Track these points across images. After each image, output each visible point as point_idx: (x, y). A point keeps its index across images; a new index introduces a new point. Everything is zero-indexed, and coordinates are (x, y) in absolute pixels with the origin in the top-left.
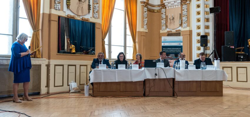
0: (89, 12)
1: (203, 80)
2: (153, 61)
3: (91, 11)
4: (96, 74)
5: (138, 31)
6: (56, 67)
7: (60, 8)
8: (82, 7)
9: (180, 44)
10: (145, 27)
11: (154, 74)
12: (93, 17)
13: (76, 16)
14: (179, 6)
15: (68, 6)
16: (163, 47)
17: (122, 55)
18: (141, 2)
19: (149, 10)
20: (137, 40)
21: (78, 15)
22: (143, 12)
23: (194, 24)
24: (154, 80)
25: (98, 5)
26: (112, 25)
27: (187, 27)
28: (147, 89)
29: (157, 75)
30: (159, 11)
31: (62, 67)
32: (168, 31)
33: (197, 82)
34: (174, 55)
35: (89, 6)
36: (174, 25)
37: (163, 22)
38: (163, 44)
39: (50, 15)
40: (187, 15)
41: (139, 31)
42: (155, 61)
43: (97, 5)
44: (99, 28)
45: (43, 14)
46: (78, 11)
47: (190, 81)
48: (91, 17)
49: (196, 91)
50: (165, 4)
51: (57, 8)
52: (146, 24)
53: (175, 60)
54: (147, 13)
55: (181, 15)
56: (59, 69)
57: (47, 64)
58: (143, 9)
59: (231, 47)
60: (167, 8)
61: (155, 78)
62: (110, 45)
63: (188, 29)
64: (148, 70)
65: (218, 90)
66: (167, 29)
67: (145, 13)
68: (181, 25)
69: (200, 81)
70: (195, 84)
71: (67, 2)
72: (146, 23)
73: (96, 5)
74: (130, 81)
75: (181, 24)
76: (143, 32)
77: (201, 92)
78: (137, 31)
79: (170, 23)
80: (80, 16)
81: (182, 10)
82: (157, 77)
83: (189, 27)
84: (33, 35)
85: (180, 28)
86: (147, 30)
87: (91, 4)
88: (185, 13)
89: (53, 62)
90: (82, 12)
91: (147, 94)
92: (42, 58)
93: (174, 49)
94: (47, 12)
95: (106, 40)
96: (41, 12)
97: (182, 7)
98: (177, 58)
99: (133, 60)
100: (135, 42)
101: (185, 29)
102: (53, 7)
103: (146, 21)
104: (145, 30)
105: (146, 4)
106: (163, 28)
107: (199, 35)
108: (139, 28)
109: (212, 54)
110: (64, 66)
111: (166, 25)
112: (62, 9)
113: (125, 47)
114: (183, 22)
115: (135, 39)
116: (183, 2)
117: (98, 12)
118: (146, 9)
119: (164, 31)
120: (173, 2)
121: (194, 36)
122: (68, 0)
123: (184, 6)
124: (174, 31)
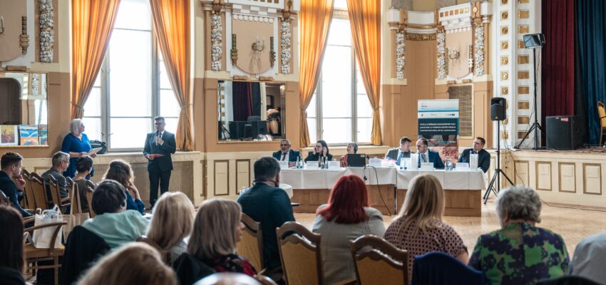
0: (272, 65)
2: (361, 157)
3: (276, 63)
5: (383, 85)
6: (217, 164)
7: (220, 68)
8: (259, 59)
9: (454, 115)
10: (400, 74)
12: (281, 72)
13: (249, 76)
14: (470, 29)
15: (234, 62)
18: (390, 24)
19: (410, 38)
20: (381, 104)
21: (251, 74)
22: (395, 44)
23: (497, 68)
25: (289, 49)
26: (323, 80)
27: (484, 75)
29: (366, 179)
31: (226, 163)
32: (448, 82)
34: (441, 136)
35: (272, 54)
36: (460, 68)
37: (441, 61)
39: (204, 80)
40: (483, 49)
41: (385, 83)
42: (364, 156)
43: (287, 51)
44: (294, 91)
45: (195, 79)
46: (251, 67)
48: (276, 74)
50: (443, 24)
51: (216, 68)
52: (403, 69)
53: (442, 147)
54: (403, 44)
55: (472, 47)
56: (221, 167)
57: (202, 159)
58: (394, 38)
59: (562, 120)
60: (447, 32)
62: (319, 118)
63: (484, 78)
66: (448, 76)
67: (399, 46)
68: (473, 70)
71: (232, 56)
72: (401, 67)
73: (285, 50)
75: (473, 68)
76: (395, 86)
78: (381, 83)
79: (453, 65)
80: (255, 74)
81: (474, 38)
83: (488, 73)
84: (181, 114)
85: (471, 76)
86: (406, 80)
87: (276, 49)
88: (478, 45)
89: (211, 156)
90: (259, 67)
92: (195, 150)
93: (441, 124)
94: (201, 76)
95: (311, 110)
96: (192, 77)
97: (473, 32)
98: (448, 142)
99: (373, 145)
100: (376, 107)
101: (479, 79)
102: (209, 67)
103: (401, 62)
104: (400, 80)
105: (402, 27)
106: (441, 73)
107: (505, 91)
108: (386, 79)
109: (530, 132)
110: (230, 162)
111: (446, 68)
112: (224, 68)
113: (354, 118)
114: (477, 63)
115: (376, 101)
116: (476, 21)
117: (290, 62)
118: (403, 35)
119: (442, 81)
120: (457, 21)
121: (497, 94)
122: (234, 51)
123: (478, 30)
124: (460, 83)
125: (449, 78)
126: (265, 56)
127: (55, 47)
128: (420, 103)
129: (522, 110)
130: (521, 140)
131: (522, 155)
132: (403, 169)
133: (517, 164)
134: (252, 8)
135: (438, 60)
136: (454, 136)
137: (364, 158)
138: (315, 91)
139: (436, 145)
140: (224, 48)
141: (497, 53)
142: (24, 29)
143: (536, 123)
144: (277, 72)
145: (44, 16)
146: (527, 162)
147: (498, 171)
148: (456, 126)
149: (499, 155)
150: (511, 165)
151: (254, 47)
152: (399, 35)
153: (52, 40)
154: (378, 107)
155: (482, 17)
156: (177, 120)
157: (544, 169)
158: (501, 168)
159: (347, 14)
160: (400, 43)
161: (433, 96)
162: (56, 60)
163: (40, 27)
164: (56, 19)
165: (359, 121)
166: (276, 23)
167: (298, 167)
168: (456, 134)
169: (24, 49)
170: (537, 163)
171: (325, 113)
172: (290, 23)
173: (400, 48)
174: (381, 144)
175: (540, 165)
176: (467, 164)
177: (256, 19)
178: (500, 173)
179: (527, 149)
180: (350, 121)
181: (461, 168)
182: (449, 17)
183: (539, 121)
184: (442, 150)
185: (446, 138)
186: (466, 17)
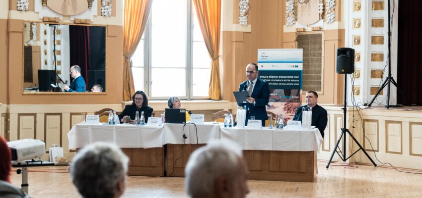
0: (90, 6)
1: (274, 149)
2: (181, 112)
3: (95, 3)
6: (21, 117)
7: (27, 7)
9: (297, 67)
10: (244, 19)
11: (182, 137)
12: (101, 14)
13: (61, 18)
15: (44, 1)
17: (140, 96)
20: (221, 52)
21: (64, 16)
23: (349, 14)
24: (183, 146)
26: (153, 24)
27: (335, 22)
28: (170, 163)
29: (186, 138)
31: (33, 117)
32: (298, 29)
34: (282, 91)
36: (310, 14)
39: (8, 21)
41: (225, 30)
42: (183, 111)
44: (116, 37)
46: (64, 7)
48: (94, 16)
49: (261, 171)
51: (22, 8)
52: (246, 13)
53: (284, 103)
56: (27, 122)
57: (5, 111)
61: (183, 143)
63: (335, 26)
64: (171, 128)
66: (297, 23)
68: (323, 15)
69: (269, 151)
72: (244, 11)
74: (139, 147)
75: (323, 14)
76: (237, 33)
77: (271, 171)
78: (222, 30)
79: (302, 10)
80: (70, 16)
82: (187, 142)
83: (340, 20)
85: (321, 24)
86: (250, 26)
89: (15, 109)
90: (74, 8)
91: (169, 172)
93: (283, 77)
94: (4, 16)
98: (290, 97)
99: (210, 99)
100: (215, 56)
101: (329, 26)
102: (13, 6)
103: (244, 6)
104: (243, 26)
106: (290, 20)
107: (358, 41)
108: (227, 24)
109: (383, 87)
110: (38, 115)
111: (295, 14)
112: (32, 8)
113: (189, 68)
114: (327, 8)
115: (215, 50)
117: (112, 3)
119: (291, 28)
121: (348, 44)
124: (309, 30)
125: (299, 26)
128: (260, 52)
129: (376, 63)
130: (374, 96)
131: (371, 113)
132: (228, 127)
133: (366, 123)
135: (287, 4)
136: (297, 90)
137: (184, 114)
138: (143, 37)
139: (277, 101)
143: (390, 78)
144: (96, 14)
146: (377, 121)
147: (345, 130)
148: (299, 79)
149: (345, 112)
150: (359, 125)
154: (218, 57)
157: (394, 129)
158: (347, 127)
161: (281, 45)
165: (195, 73)
167: (110, 123)
168: (299, 88)
170: (387, 122)
171: (154, 63)
174: (220, 99)
175: (390, 125)
176: (300, 122)
178: (347, 133)
179: (380, 106)
180: (184, 72)
181: (293, 126)
183: (395, 76)
184: (283, 106)
185: (288, 93)
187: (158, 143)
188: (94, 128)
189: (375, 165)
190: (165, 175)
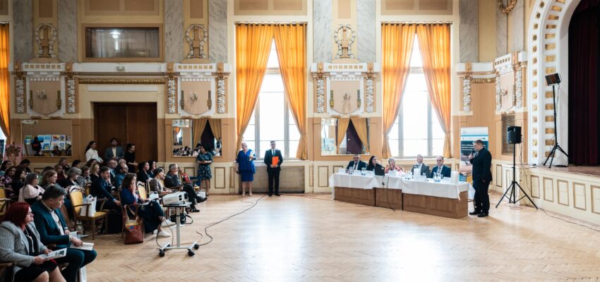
0: (359, 106)
3: (362, 106)
4: (335, 178)
5: (454, 117)
7: (322, 111)
8: (350, 105)
9: (485, 139)
10: (466, 108)
11: (382, 184)
12: (366, 111)
13: (342, 115)
14: (513, 73)
15: (332, 106)
16: (464, 143)
18: (459, 74)
19: (476, 82)
20: (452, 129)
21: (344, 114)
22: (462, 87)
23: (531, 102)
25: (372, 97)
27: (522, 107)
30: (493, 81)
32: (502, 112)
33: (426, 196)
35: (359, 100)
36: (508, 103)
37: (497, 97)
38: (462, 139)
39: (313, 119)
40: (521, 88)
41: (454, 115)
45: (308, 119)
46: (344, 109)
47: (418, 195)
48: (362, 113)
50: (498, 71)
51: (320, 111)
52: (469, 104)
54: (469, 87)
55: (515, 86)
57: (311, 165)
58: (462, 83)
60: (501, 76)
61: (383, 188)
62: (401, 139)
63: (522, 110)
65: (450, 209)
66: (502, 108)
67: (465, 88)
68: (515, 103)
70: (424, 199)
71: (331, 103)
72: (467, 103)
73: (369, 98)
76: (462, 116)
78: (452, 115)
79: (504, 100)
80: (347, 114)
81: (515, 80)
83: (525, 105)
84: (300, 139)
85: (514, 109)
86: (471, 112)
87: (362, 97)
88: (518, 84)
90: (350, 109)
91: (377, 203)
94: (311, 116)
95: (393, 135)
96: (307, 117)
97: (515, 75)
100: (447, 131)
101: (518, 110)
103: (467, 99)
104: (466, 112)
105: (468, 75)
106: (498, 107)
107: (535, 120)
108: (455, 111)
109: (552, 152)
111: (501, 102)
112: (326, 111)
113: (430, 139)
114: (517, 98)
116: (517, 66)
117: (373, 104)
118: (468, 81)
119: (499, 112)
120: (504, 68)
122: (332, 100)
123: (518, 73)
124: (508, 113)
125: (503, 110)
126: (353, 101)
127: (226, 105)
132: (407, 180)
133: (532, 178)
134: (344, 74)
138: (395, 122)
140: (325, 99)
141: (531, 90)
142: (210, 97)
143: (556, 145)
144: (363, 111)
145: (219, 89)
147: (514, 182)
149: (514, 170)
151: (345, 97)
152: (465, 81)
153: (224, 101)
154: (450, 132)
155: (520, 63)
156: (298, 142)
157: (548, 184)
159: (422, 70)
160: (466, 86)
161: (495, 123)
162: (226, 111)
163: (218, 95)
164: (226, 90)
166: (362, 81)
169: (210, 108)
171: (405, 136)
172: (373, 80)
173: (466, 90)
174: (451, 157)
177: (347, 80)
178: (516, 185)
182: (500, 65)
186: (509, 64)
187: (370, 187)
188: (342, 176)
189: (537, 208)
190: (375, 205)
